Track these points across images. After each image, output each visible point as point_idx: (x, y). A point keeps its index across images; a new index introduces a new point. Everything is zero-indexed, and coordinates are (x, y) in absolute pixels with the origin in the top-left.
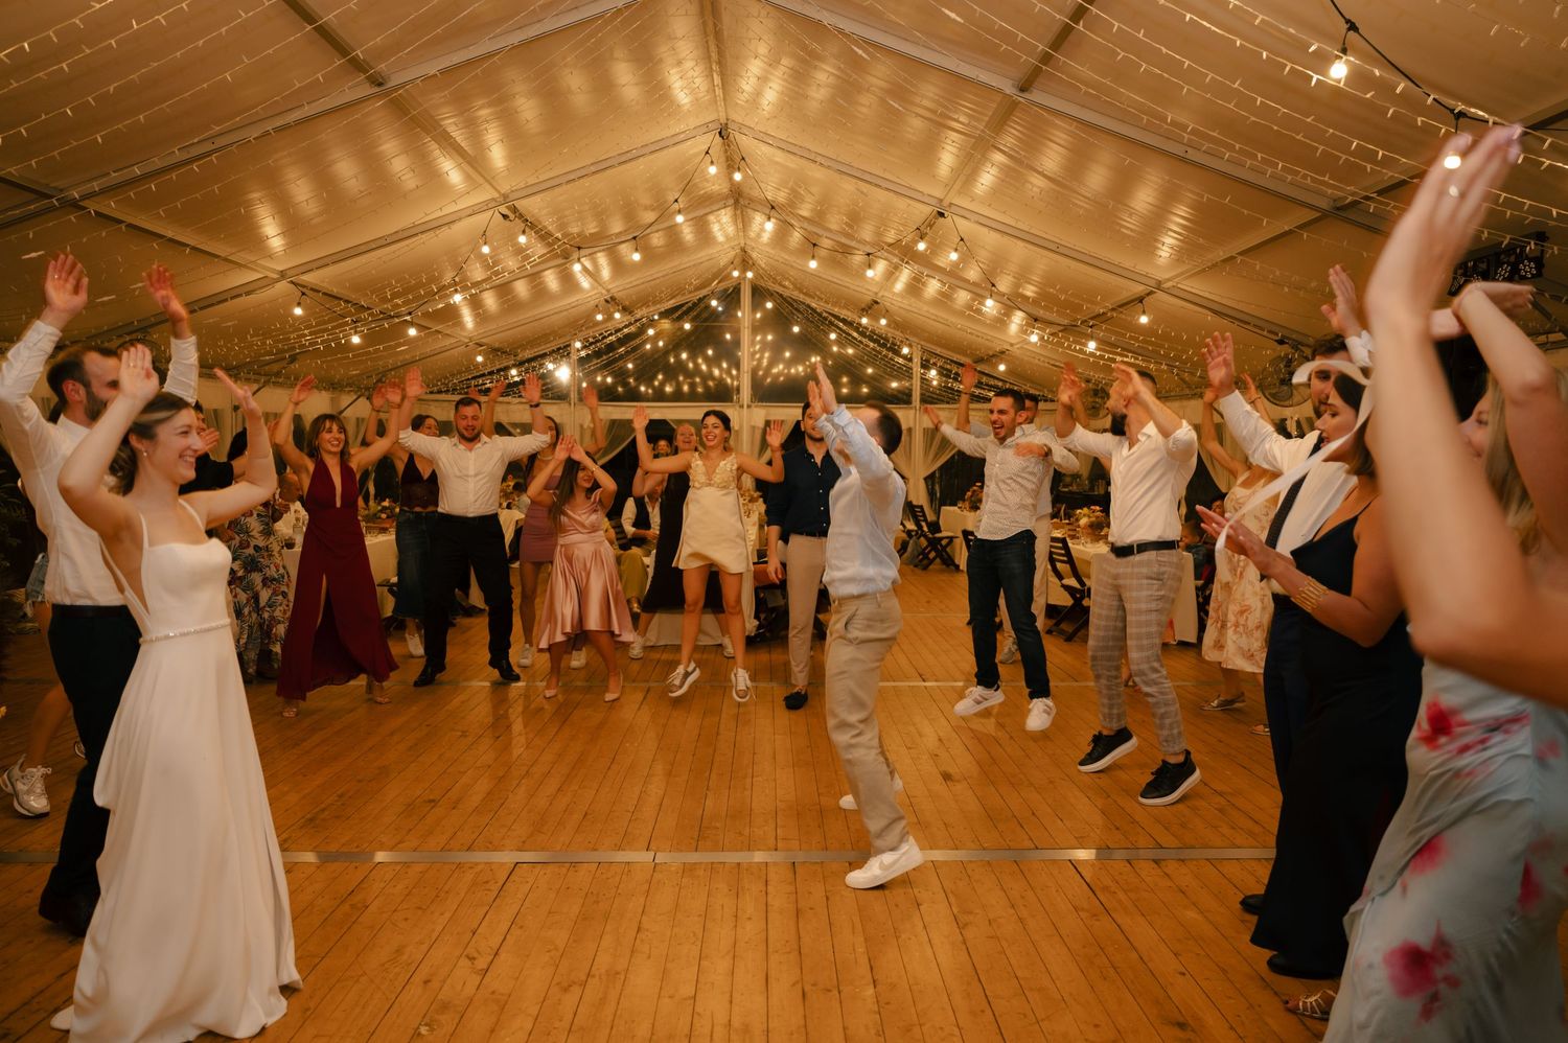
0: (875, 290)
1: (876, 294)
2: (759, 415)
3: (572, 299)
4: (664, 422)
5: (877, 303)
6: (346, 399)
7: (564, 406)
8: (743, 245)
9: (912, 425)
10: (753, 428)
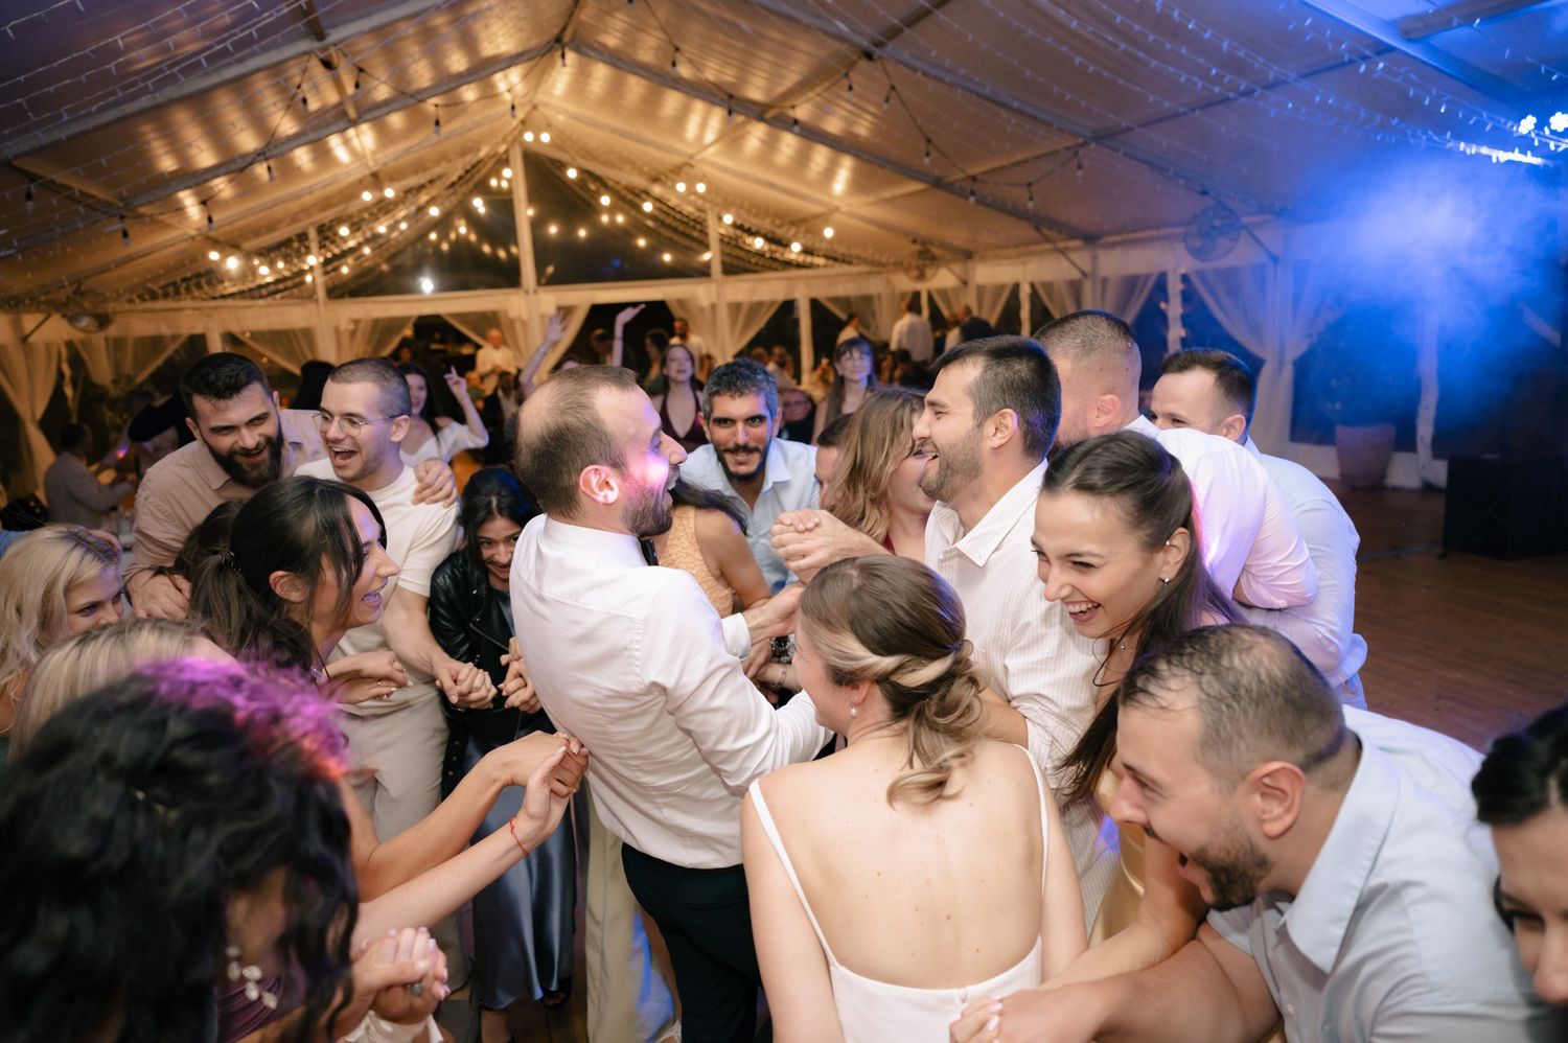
0: (690, 151)
1: (691, 157)
2: (549, 300)
3: (326, 176)
4: (437, 317)
5: (692, 166)
6: (30, 321)
7: (311, 307)
8: (536, 101)
9: (714, 299)
10: (543, 317)
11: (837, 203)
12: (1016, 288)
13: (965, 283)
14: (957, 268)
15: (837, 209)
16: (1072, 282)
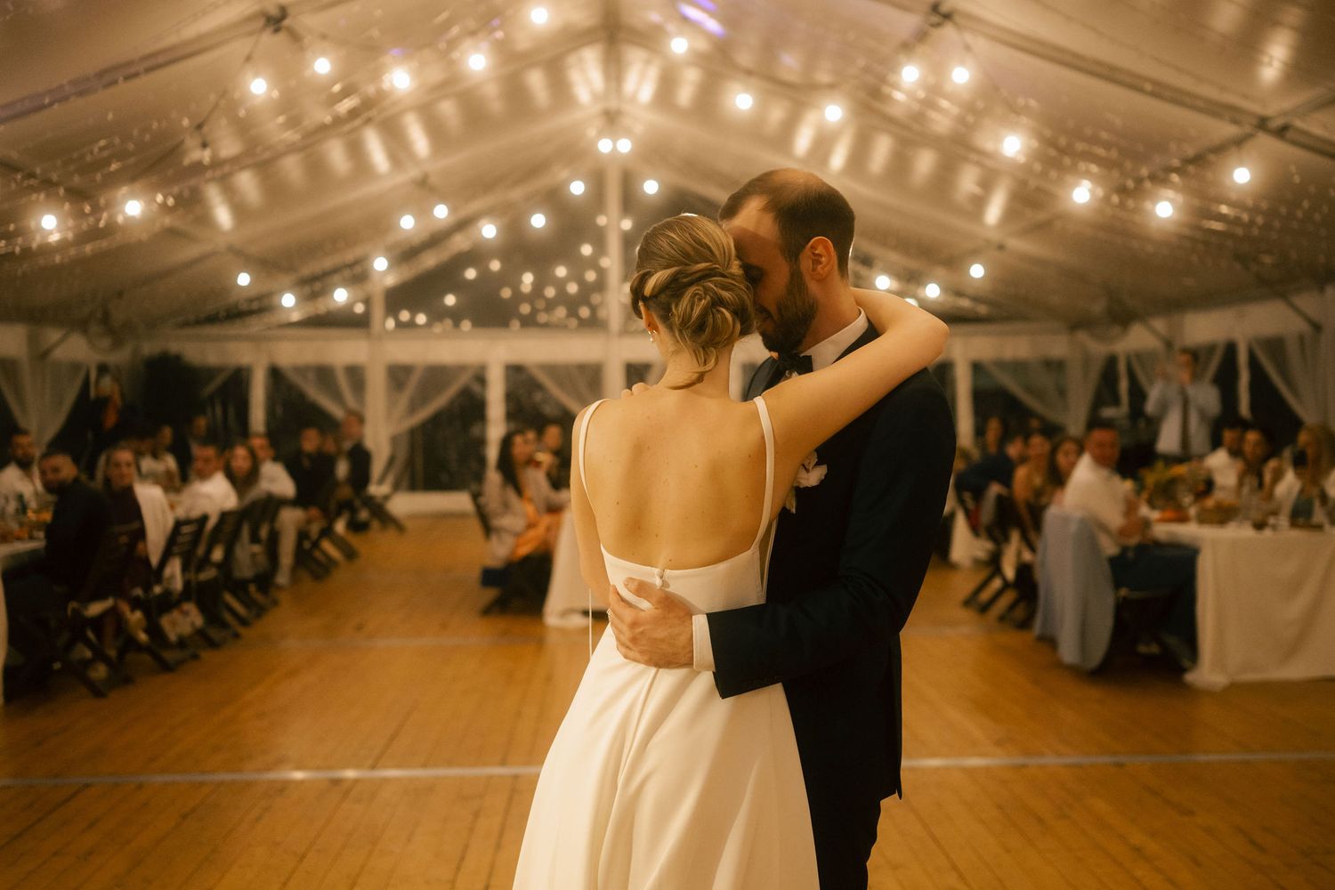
3: (363, 190)
11: (990, 235)
13: (1169, 344)
15: (987, 241)
16: (1301, 338)
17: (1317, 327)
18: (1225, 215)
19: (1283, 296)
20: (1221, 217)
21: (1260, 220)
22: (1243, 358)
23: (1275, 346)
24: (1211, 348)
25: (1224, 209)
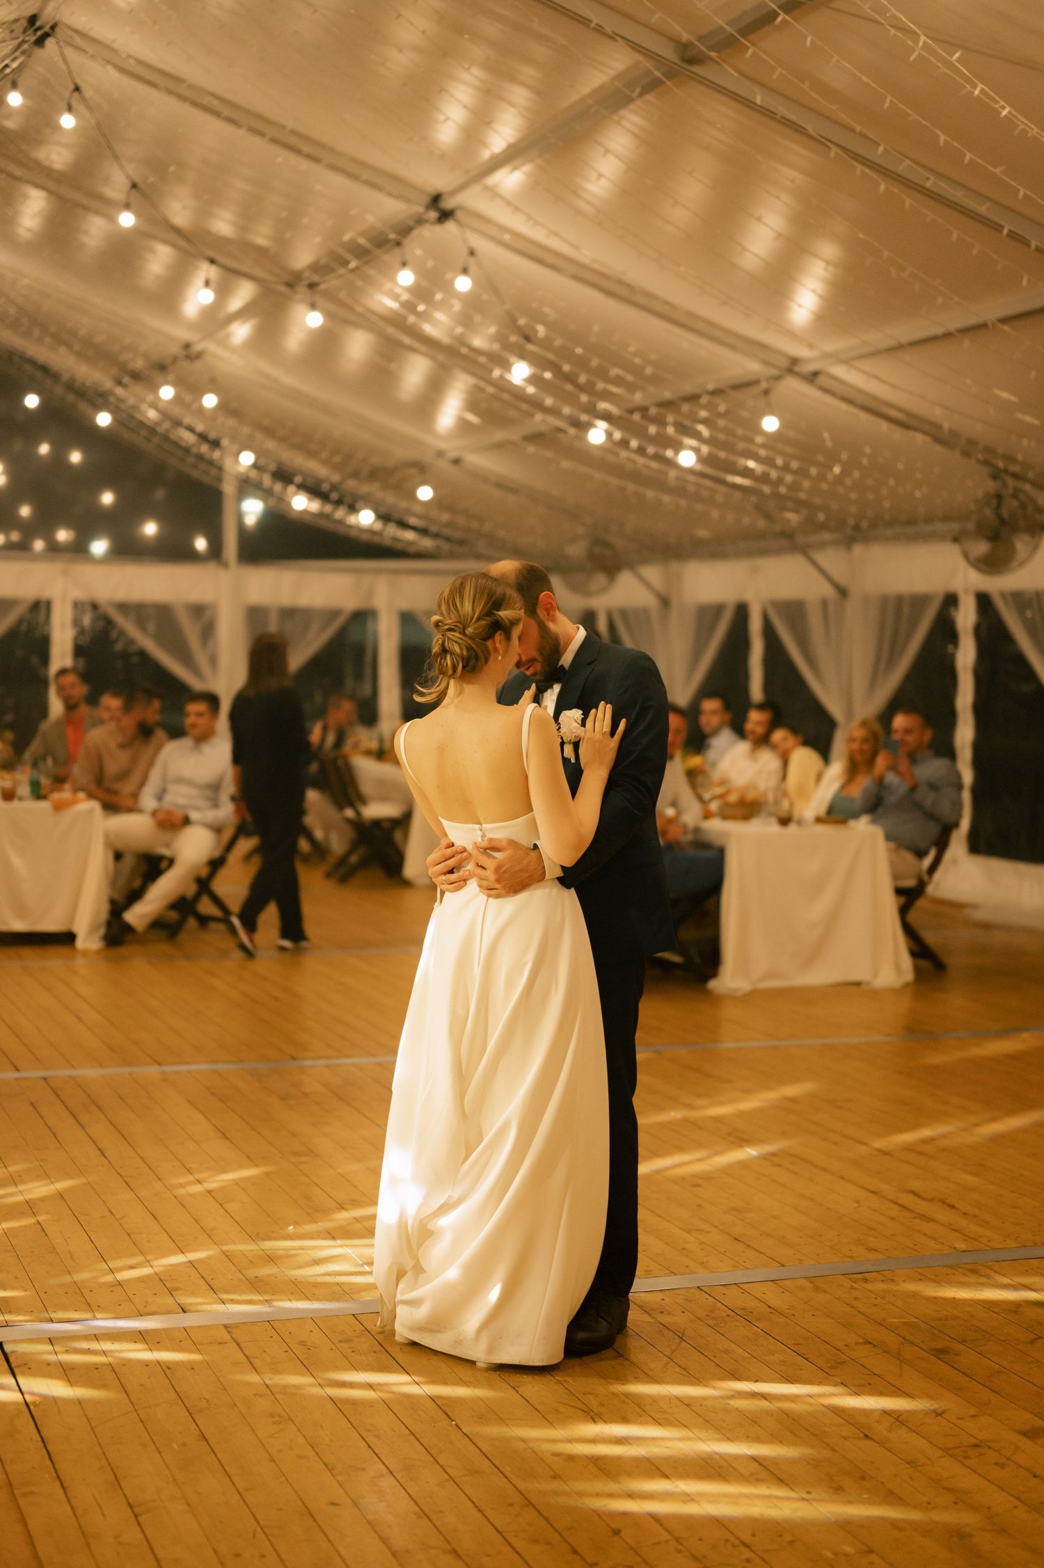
0: (190, 335)
1: (190, 341)
11: (443, 445)
12: (742, 612)
13: (665, 602)
14: (652, 573)
15: (440, 454)
16: (824, 603)
17: (843, 592)
18: (752, 471)
19: (804, 551)
20: (747, 473)
21: (789, 478)
22: (755, 625)
23: (794, 611)
24: (719, 609)
25: (751, 464)
